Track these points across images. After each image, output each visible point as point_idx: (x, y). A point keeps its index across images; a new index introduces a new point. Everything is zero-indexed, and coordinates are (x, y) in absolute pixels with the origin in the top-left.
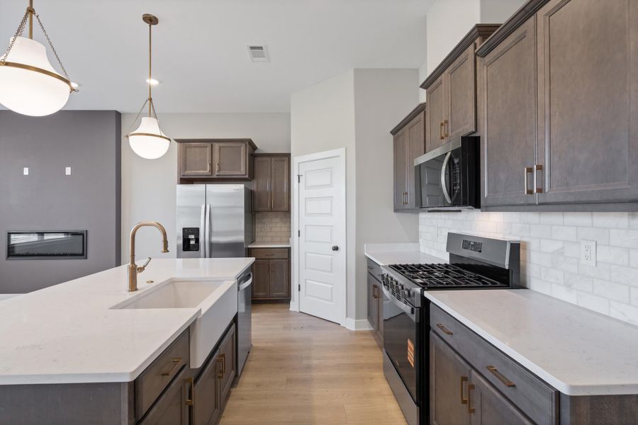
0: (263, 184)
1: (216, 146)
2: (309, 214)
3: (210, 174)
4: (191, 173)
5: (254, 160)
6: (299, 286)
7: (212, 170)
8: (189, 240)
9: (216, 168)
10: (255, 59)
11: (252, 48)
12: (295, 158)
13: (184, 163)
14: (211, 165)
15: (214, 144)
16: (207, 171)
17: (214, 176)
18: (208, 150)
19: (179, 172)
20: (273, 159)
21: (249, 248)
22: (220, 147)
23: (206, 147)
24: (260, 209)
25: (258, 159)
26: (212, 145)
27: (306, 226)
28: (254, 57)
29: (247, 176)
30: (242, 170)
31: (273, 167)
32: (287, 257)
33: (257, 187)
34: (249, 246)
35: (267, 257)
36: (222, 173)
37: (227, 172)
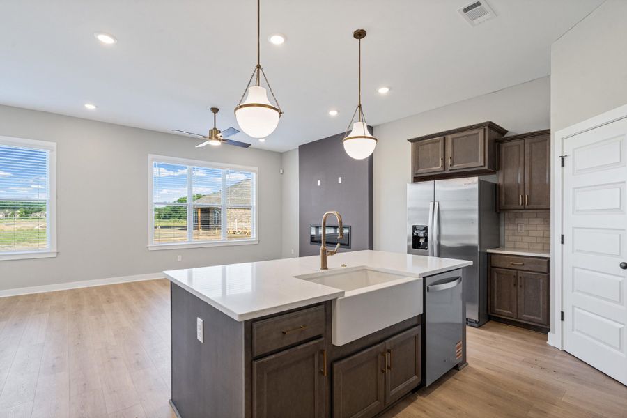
0: (512, 176)
1: (449, 138)
2: (578, 211)
3: (442, 169)
4: (423, 171)
5: (499, 146)
6: (562, 313)
7: (444, 165)
8: (419, 238)
9: (449, 162)
10: (476, 21)
11: (466, 10)
12: (556, 133)
13: (417, 161)
14: (444, 160)
15: (446, 136)
16: (439, 167)
17: (447, 172)
18: (441, 144)
19: (413, 171)
20: (527, 141)
21: (488, 253)
22: (453, 139)
23: (439, 141)
24: (508, 206)
25: (504, 145)
26: (445, 138)
27: (573, 228)
28: (473, 19)
29: (486, 167)
30: (480, 161)
31: (527, 151)
32: (545, 271)
33: (504, 180)
34: (488, 251)
35: (513, 267)
36: (455, 166)
37: (461, 166)
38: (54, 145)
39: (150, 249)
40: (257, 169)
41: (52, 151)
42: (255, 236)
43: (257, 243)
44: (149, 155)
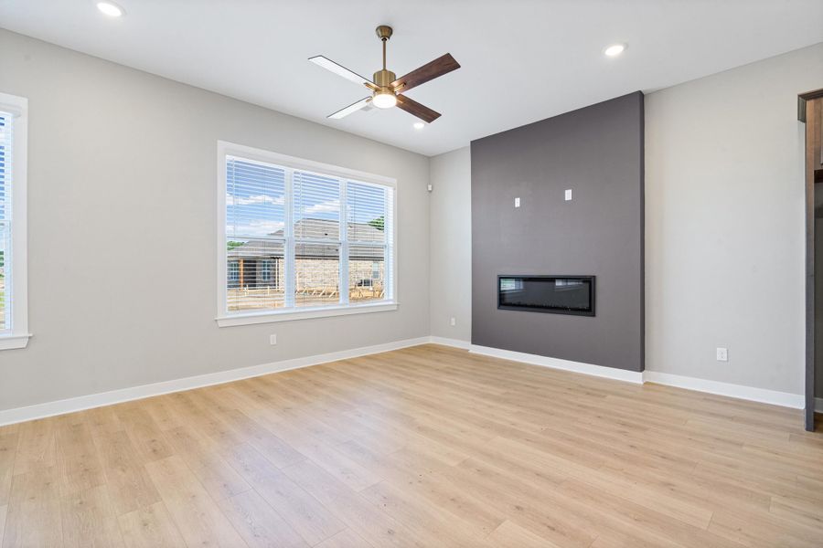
38: (23, 102)
39: (221, 324)
40: (395, 181)
41: (17, 116)
42: (391, 297)
43: (395, 308)
44: (219, 142)
